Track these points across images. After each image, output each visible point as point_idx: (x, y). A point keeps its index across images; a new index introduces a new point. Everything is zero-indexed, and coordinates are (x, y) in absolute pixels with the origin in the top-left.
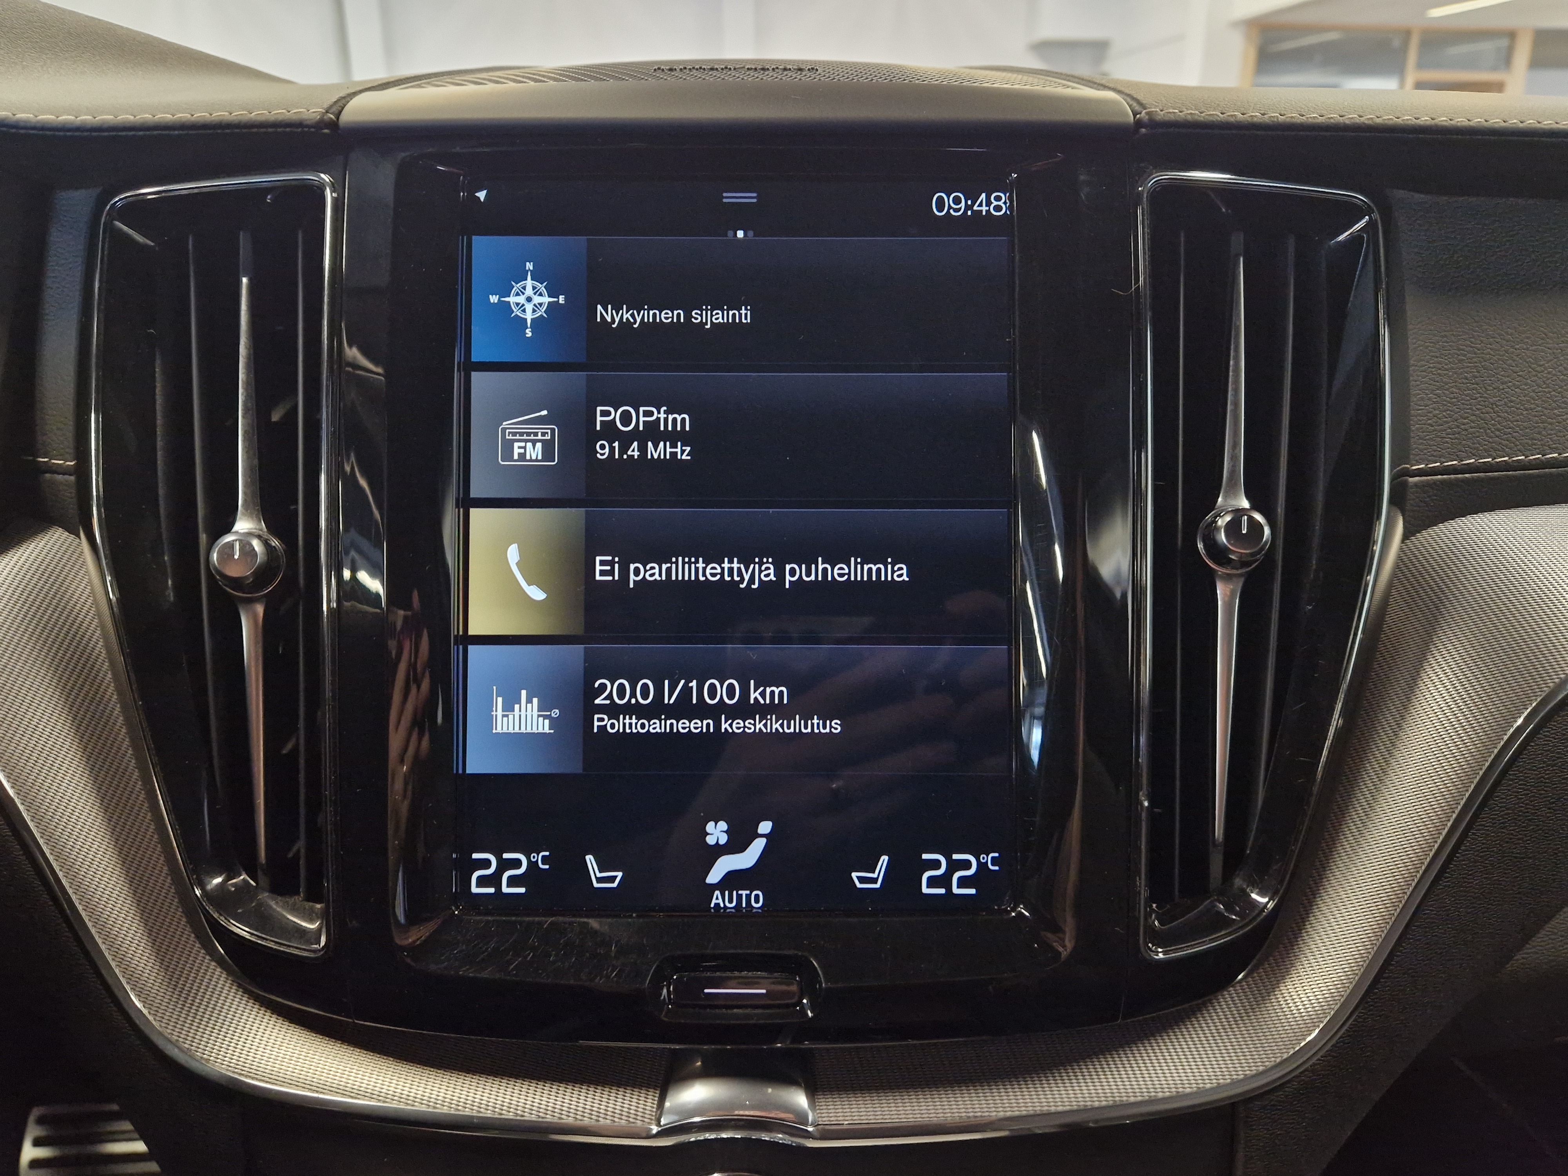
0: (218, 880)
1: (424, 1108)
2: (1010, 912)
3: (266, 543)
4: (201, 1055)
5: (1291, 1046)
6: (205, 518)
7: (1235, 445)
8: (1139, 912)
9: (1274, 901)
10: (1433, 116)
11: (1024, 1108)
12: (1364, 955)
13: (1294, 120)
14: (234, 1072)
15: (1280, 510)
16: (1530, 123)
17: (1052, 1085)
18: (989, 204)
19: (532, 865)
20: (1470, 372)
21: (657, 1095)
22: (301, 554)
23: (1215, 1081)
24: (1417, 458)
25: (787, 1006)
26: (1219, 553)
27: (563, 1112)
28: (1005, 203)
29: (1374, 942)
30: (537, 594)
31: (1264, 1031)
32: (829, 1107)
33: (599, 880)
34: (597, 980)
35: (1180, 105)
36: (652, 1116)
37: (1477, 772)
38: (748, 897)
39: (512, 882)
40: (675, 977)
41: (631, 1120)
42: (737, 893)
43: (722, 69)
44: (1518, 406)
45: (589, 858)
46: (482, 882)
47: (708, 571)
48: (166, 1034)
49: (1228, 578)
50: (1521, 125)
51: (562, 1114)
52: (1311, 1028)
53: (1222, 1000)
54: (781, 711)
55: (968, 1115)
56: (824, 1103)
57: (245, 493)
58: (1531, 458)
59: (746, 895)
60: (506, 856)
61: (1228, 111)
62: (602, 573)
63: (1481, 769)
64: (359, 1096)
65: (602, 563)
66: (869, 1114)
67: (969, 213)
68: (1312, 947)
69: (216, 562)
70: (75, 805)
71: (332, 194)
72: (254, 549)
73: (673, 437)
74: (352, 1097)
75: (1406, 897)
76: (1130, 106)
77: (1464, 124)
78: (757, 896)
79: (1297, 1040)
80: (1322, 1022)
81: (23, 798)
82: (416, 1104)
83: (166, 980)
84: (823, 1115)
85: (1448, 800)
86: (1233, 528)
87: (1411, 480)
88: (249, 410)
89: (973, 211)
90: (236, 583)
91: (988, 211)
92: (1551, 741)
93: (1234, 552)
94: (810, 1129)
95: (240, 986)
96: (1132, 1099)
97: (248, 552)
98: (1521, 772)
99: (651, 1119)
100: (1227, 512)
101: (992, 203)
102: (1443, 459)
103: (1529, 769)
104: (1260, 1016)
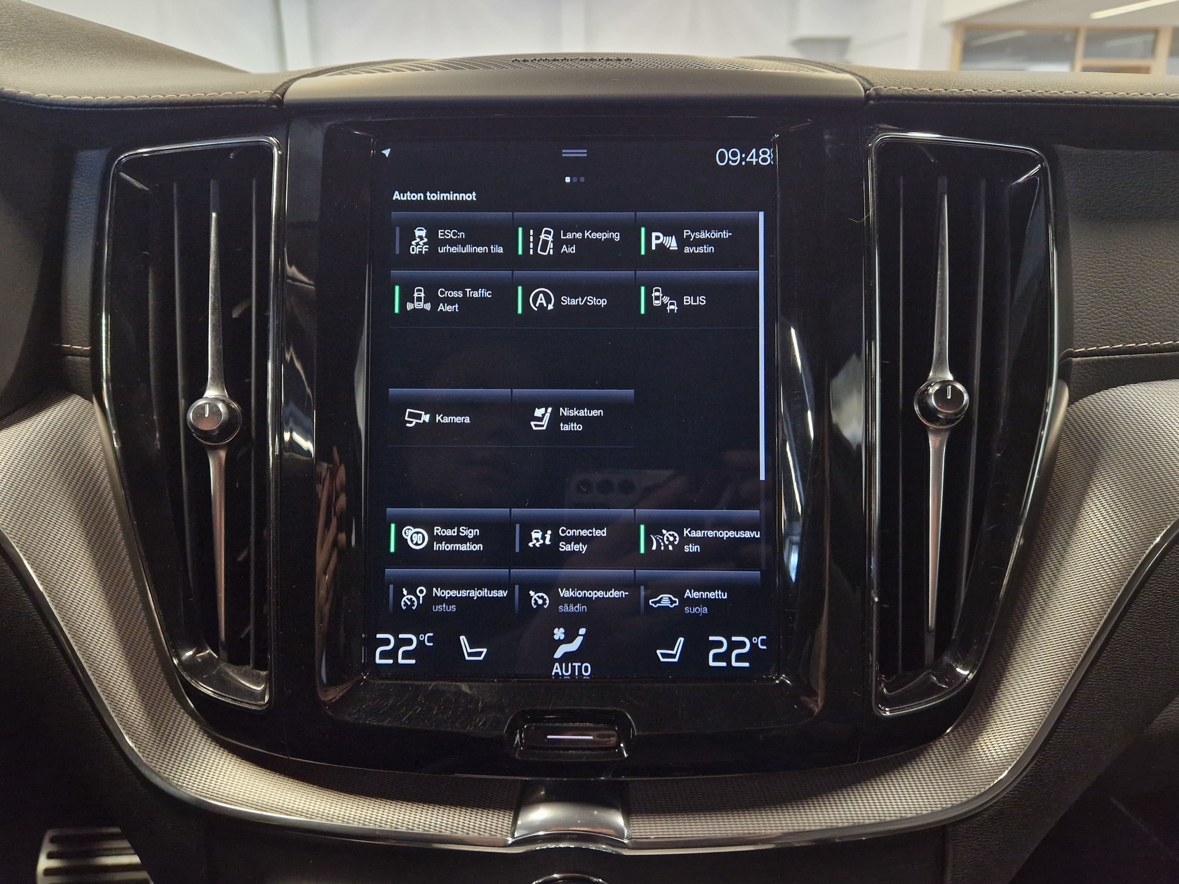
0: (190, 653)
1: (339, 823)
2: (775, 680)
3: (228, 406)
4: (177, 783)
5: (987, 783)
6: (184, 387)
7: (942, 333)
8: (872, 681)
9: (973, 673)
10: (1087, 91)
11: (785, 828)
12: (1042, 715)
13: (983, 94)
14: (200, 795)
15: (976, 382)
17: (807, 811)
18: (758, 156)
19: (421, 643)
20: (1119, 280)
21: (512, 815)
22: (253, 414)
23: (929, 809)
24: (1079, 343)
25: (609, 749)
26: (930, 414)
27: (443, 827)
28: (770, 156)
29: (1050, 705)
31: (966, 771)
32: (640, 825)
33: (470, 654)
34: (468, 728)
35: (899, 84)
36: (509, 830)
37: (1126, 577)
38: (580, 668)
39: (406, 655)
40: (525, 727)
41: (493, 833)
42: (572, 665)
43: (562, 60)
45: (463, 639)
46: (383, 655)
48: (152, 767)
49: (937, 432)
50: (1154, 97)
51: (441, 828)
52: (1002, 770)
53: (934, 748)
55: (744, 832)
56: (636, 822)
57: (213, 370)
58: (1165, 343)
59: (578, 666)
60: (401, 636)
61: (935, 88)
63: (1129, 575)
64: (292, 814)
67: (744, 163)
68: (1002, 709)
69: (191, 420)
70: (87, 598)
71: (278, 152)
72: (219, 410)
74: (287, 814)
75: (1073, 671)
76: (862, 84)
77: (1110, 96)
78: (586, 667)
79: (991, 778)
80: (1011, 765)
81: (49, 592)
82: (334, 820)
83: (151, 727)
84: (635, 831)
85: (1105, 598)
86: (940, 394)
87: (1074, 359)
88: (216, 309)
89: (746, 162)
90: (206, 435)
91: (757, 162)
93: (941, 412)
94: (626, 841)
95: (205, 732)
96: (867, 822)
97: (214, 411)
98: (1160, 578)
99: (508, 833)
100: (936, 383)
101: (760, 156)
102: (1099, 345)
103: (1166, 576)
104: (964, 761)
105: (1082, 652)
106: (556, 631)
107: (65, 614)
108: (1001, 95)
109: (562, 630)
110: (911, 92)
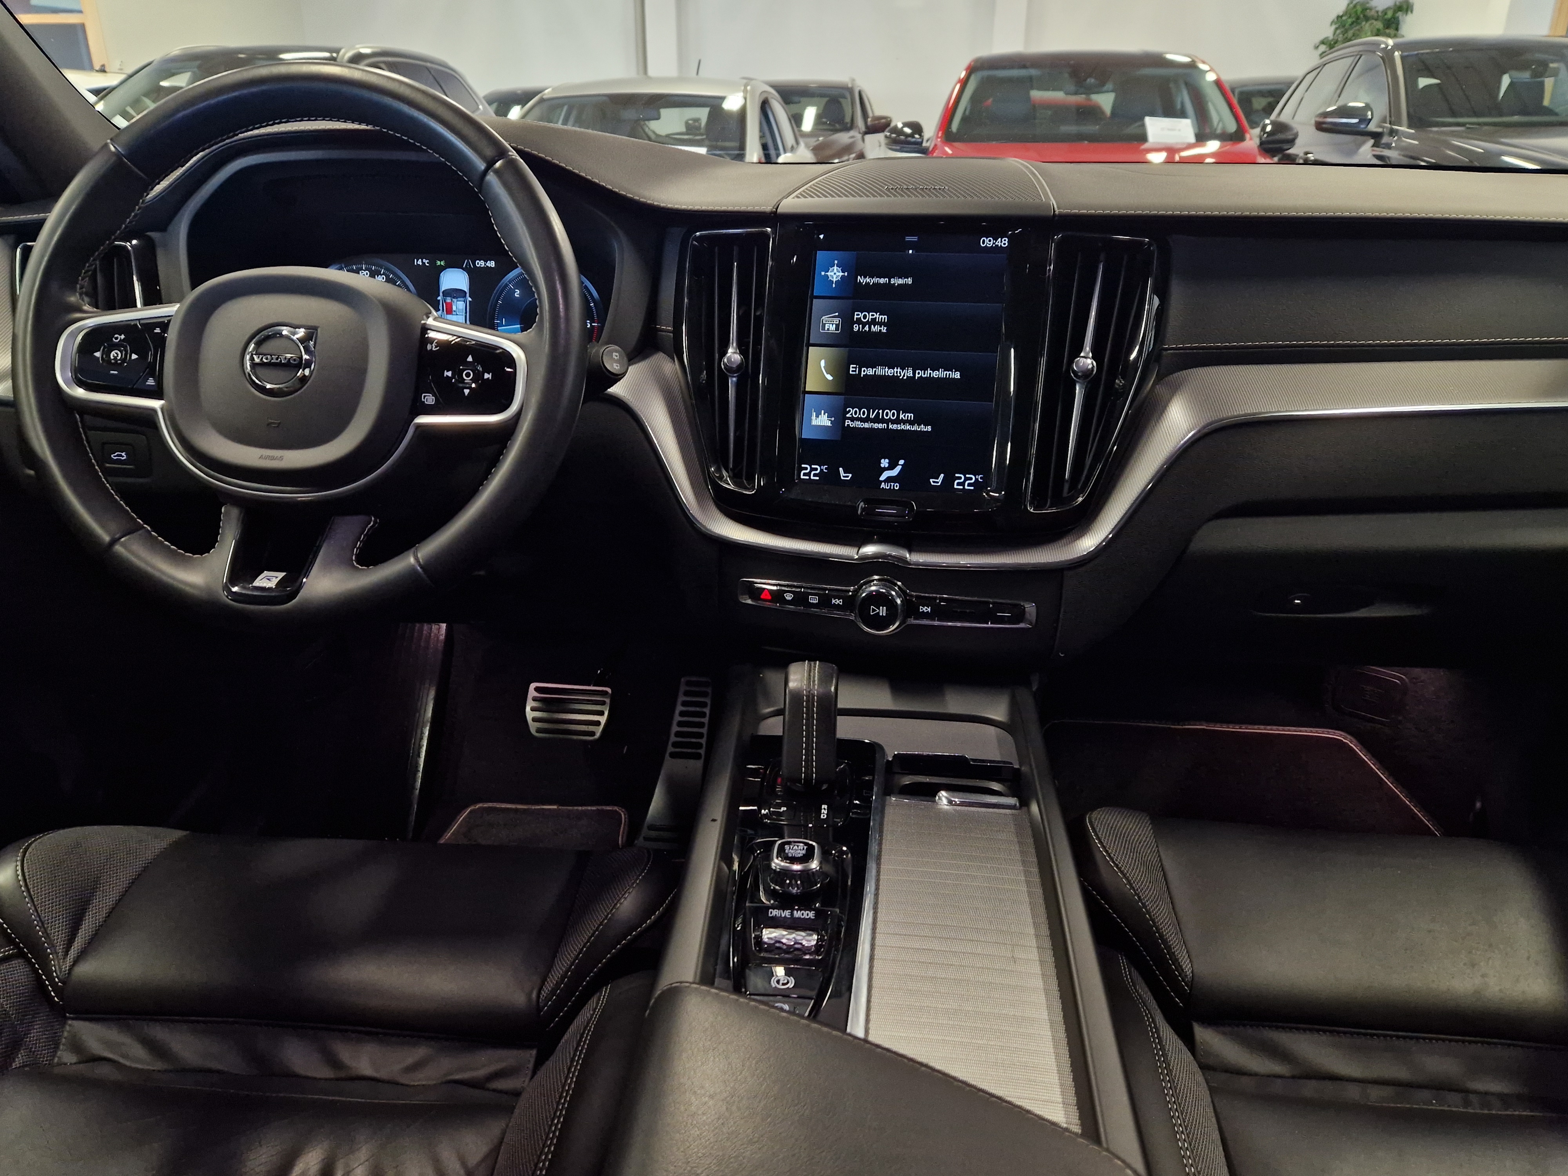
6: (718, 348)
9: (1082, 498)
13: (1116, 214)
18: (1001, 242)
19: (822, 470)
21: (857, 548)
22: (750, 362)
24: (1172, 343)
28: (1007, 242)
30: (830, 377)
32: (915, 556)
33: (844, 477)
35: (1071, 209)
36: (855, 553)
38: (894, 485)
39: (815, 475)
41: (846, 554)
42: (890, 485)
45: (841, 469)
46: (805, 474)
47: (889, 372)
49: (1081, 385)
54: (911, 423)
56: (913, 554)
57: (733, 341)
60: (813, 466)
61: (1090, 210)
62: (853, 371)
65: (853, 368)
67: (994, 245)
69: (727, 363)
71: (772, 236)
73: (881, 324)
74: (754, 542)
76: (1054, 208)
84: (914, 558)
87: (1164, 352)
88: (735, 311)
90: (728, 371)
91: (1001, 245)
94: (910, 562)
99: (855, 555)
101: (1003, 242)
102: (1184, 344)
106: (882, 461)
108: (1125, 214)
109: (887, 461)
110: (1077, 213)
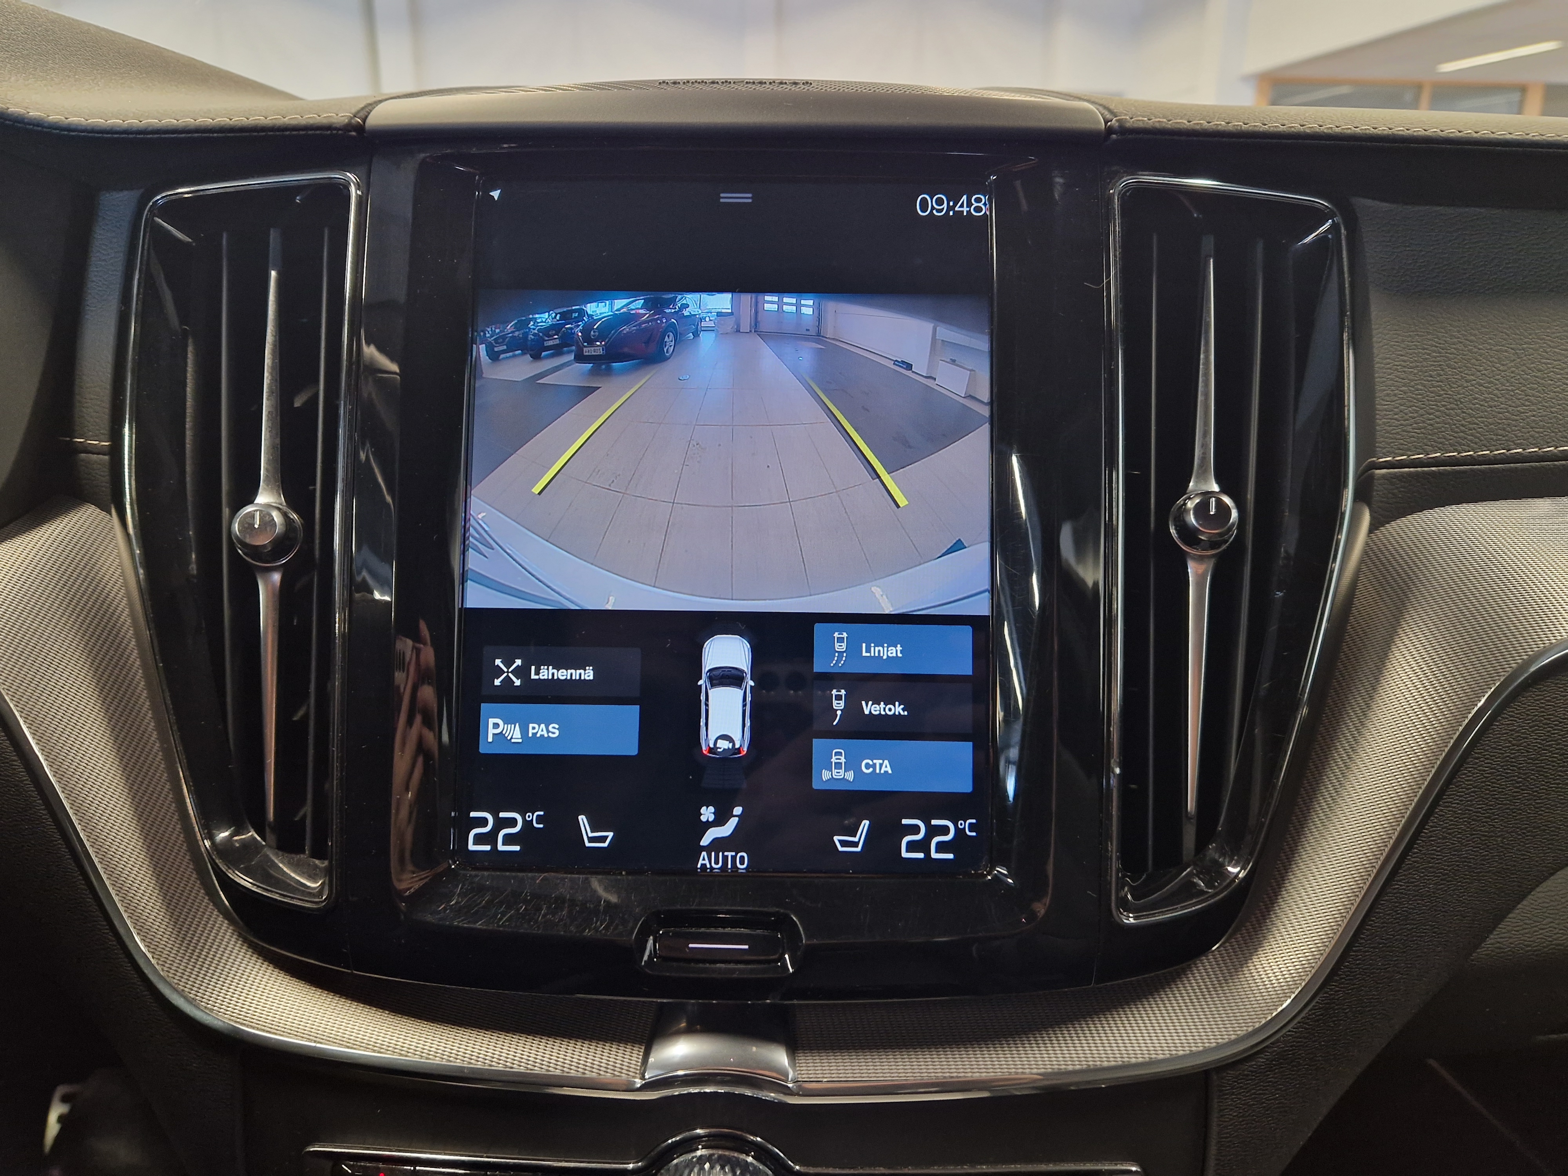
0: (226, 834)
1: (417, 1059)
2: (986, 876)
3: (285, 515)
4: (206, 1005)
5: (1262, 1016)
6: (229, 494)
7: (1206, 434)
8: (1111, 876)
9: (1245, 871)
10: (1390, 126)
11: (999, 1070)
12: (1335, 927)
13: (1257, 129)
14: (236, 1022)
15: (1250, 496)
16: (1484, 134)
17: (1027, 1049)
18: (969, 205)
19: (527, 824)
20: (1435, 370)
21: (642, 1050)
22: (317, 527)
23: (1187, 1048)
24: (1384, 451)
25: (769, 962)
26: (1189, 535)
27: (551, 1065)
28: (985, 204)
29: (1344, 914)
31: (1236, 1001)
32: (808, 1065)
33: (591, 840)
34: (585, 934)
35: (1149, 114)
36: (637, 1069)
37: (1442, 749)
38: (734, 858)
39: (508, 840)
40: (661, 932)
41: (616, 1073)
42: (723, 854)
43: (723, 83)
44: (1482, 403)
45: (582, 819)
46: (479, 839)
48: (174, 985)
49: (1200, 559)
50: (1475, 135)
51: (549, 1067)
52: (1283, 999)
53: (1196, 971)
55: (945, 1075)
56: (804, 1060)
57: (267, 470)
58: (1496, 452)
59: (732, 856)
60: (502, 815)
61: (1194, 120)
63: (1446, 746)
64: (355, 1046)
66: (847, 1072)
67: (951, 213)
68: (1284, 920)
69: (238, 533)
70: (95, 763)
71: (356, 192)
72: (273, 519)
74: (348, 1047)
75: (1375, 871)
76: (1102, 115)
78: (742, 858)
79: (1268, 1010)
80: (1294, 993)
81: (47, 754)
82: (409, 1054)
83: (175, 932)
84: (803, 1072)
85: (1415, 776)
86: (1202, 509)
87: (1378, 471)
88: (273, 393)
89: (954, 212)
90: (255, 551)
91: (969, 212)
92: (1515, 721)
93: (1203, 533)
94: (790, 1085)
95: (245, 941)
96: (1106, 1064)
97: (268, 523)
98: (1487, 751)
99: (636, 1073)
100: (1197, 495)
101: (973, 204)
102: (1410, 453)
103: (1495, 748)
104: (1233, 987)
105: (1386, 846)
106: (702, 810)
107: (66, 783)
108: (1279, 130)
109: (711, 807)
110: (1164, 125)
